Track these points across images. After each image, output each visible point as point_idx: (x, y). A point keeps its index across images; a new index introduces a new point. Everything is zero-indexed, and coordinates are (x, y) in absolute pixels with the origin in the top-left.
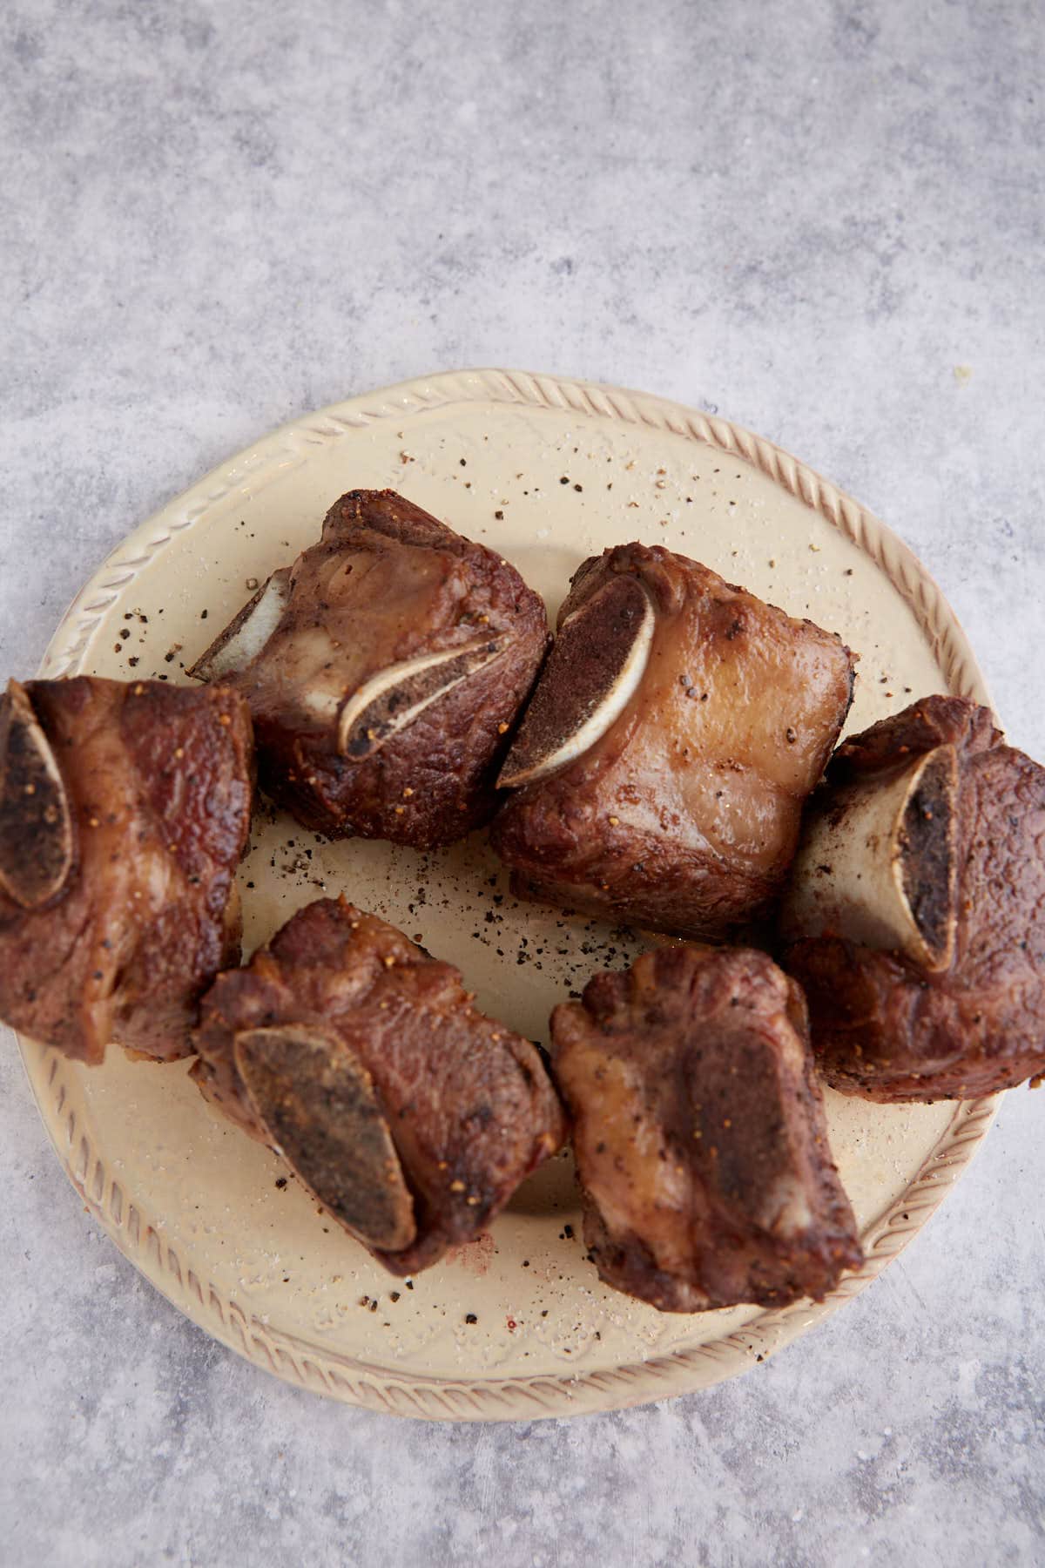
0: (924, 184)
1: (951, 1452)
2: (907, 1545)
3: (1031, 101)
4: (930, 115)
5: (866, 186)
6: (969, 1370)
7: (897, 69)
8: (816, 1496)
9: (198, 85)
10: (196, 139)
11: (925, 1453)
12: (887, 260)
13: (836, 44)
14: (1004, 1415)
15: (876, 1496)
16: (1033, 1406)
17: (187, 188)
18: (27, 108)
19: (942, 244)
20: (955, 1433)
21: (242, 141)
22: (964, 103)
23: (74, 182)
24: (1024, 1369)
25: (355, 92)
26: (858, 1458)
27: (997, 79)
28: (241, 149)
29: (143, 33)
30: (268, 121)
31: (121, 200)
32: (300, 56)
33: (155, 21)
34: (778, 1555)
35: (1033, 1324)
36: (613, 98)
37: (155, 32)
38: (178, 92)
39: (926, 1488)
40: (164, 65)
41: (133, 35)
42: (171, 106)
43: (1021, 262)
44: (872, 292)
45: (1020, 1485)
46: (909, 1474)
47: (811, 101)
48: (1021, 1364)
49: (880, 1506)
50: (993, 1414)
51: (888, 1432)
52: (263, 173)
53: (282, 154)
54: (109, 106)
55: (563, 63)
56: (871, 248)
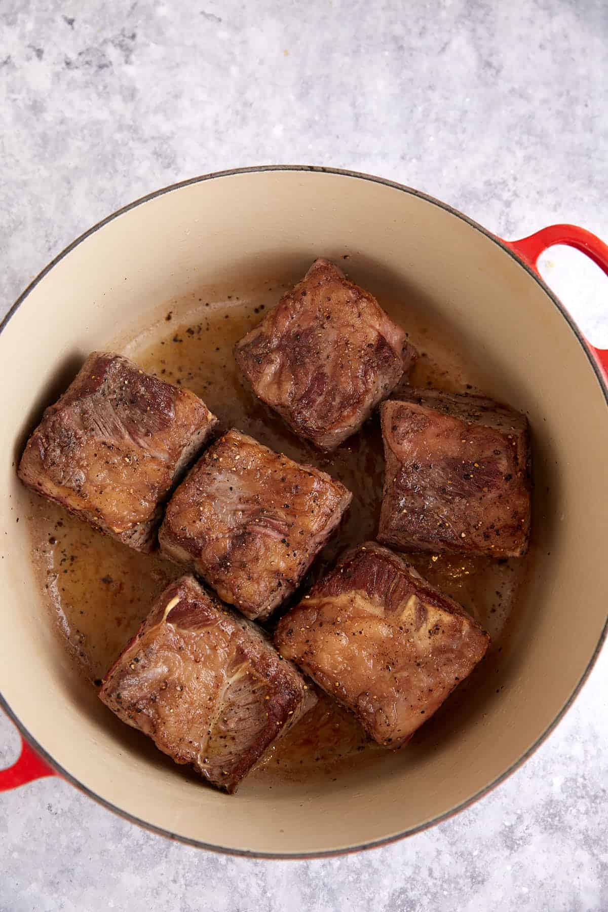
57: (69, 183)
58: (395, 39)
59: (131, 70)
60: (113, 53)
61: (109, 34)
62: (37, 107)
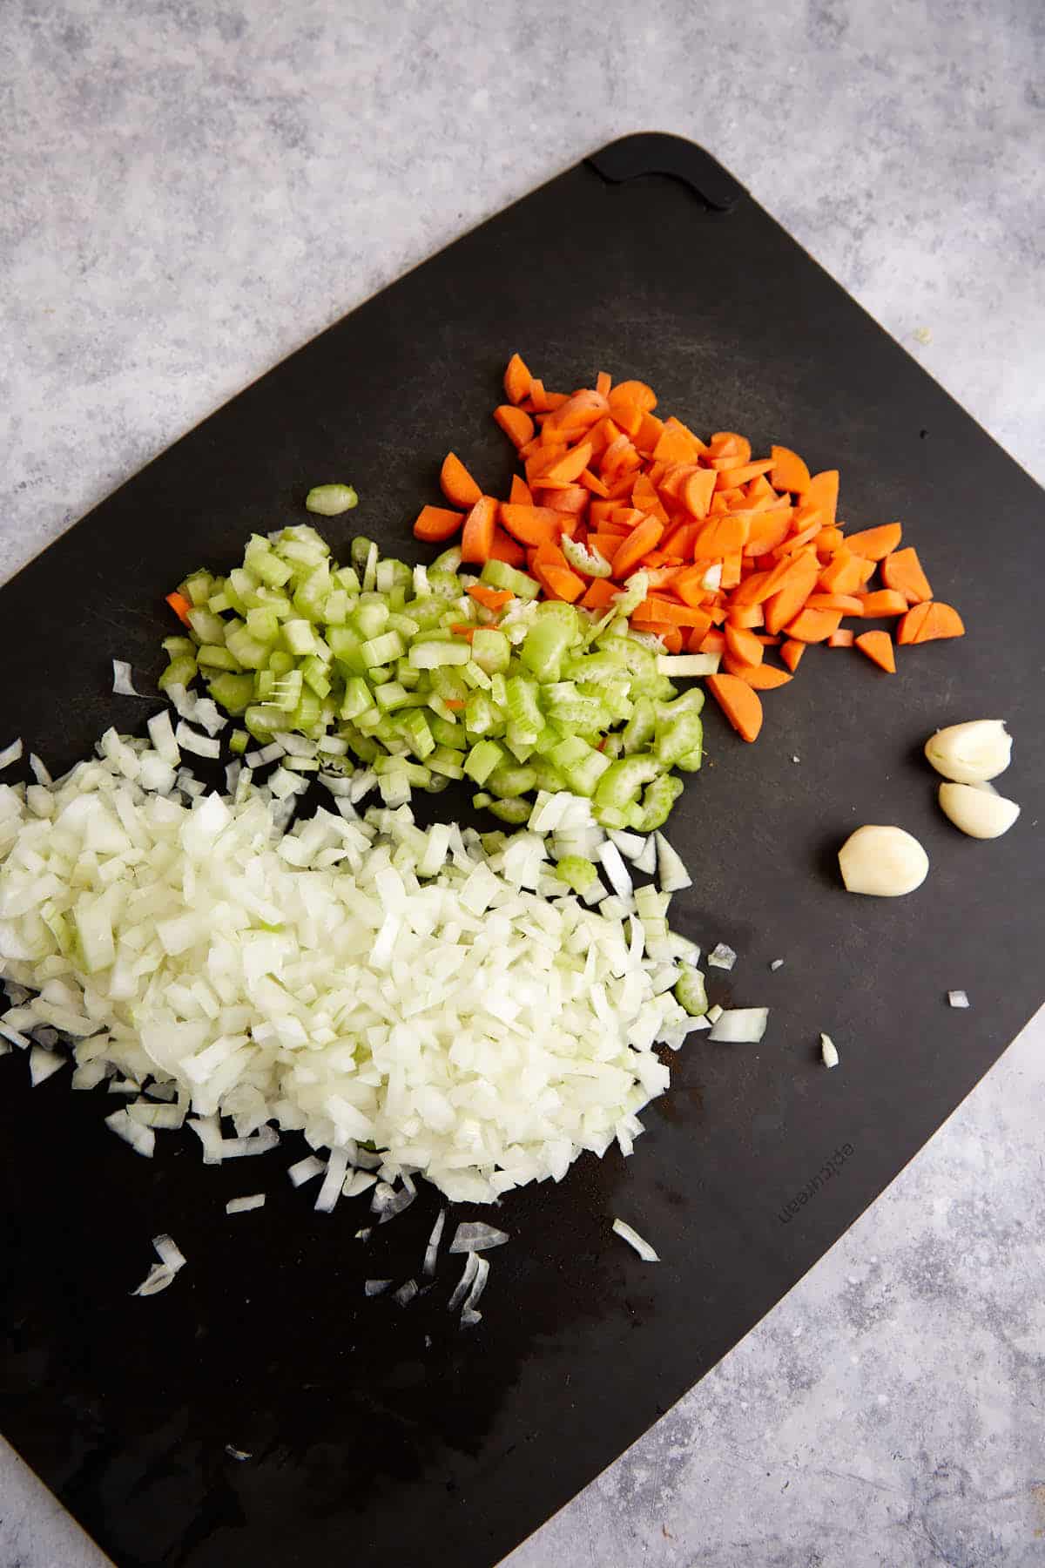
0: (889, 166)
1: (928, 1276)
2: (890, 1353)
3: (982, 90)
4: (895, 102)
5: (839, 167)
6: (941, 1206)
7: (864, 60)
8: (812, 1315)
9: (233, 73)
10: (234, 122)
11: (905, 1276)
12: (858, 234)
13: (811, 35)
14: (972, 1243)
15: (864, 1313)
16: (996, 1234)
17: (226, 167)
18: (76, 92)
19: (908, 218)
20: (931, 1260)
21: (275, 124)
22: (924, 91)
23: (122, 160)
24: (987, 1202)
25: (377, 80)
26: (848, 1282)
27: (954, 66)
28: (275, 131)
29: (181, 24)
30: (300, 107)
31: (166, 177)
32: (326, 46)
33: (192, 13)
34: (781, 1365)
35: (992, 1164)
36: (611, 85)
37: (192, 23)
38: (215, 79)
39: (906, 1307)
40: (202, 54)
41: (171, 26)
42: (209, 92)
43: (976, 236)
44: (845, 265)
45: (986, 1301)
46: (893, 1294)
47: (790, 87)
48: (984, 1198)
49: (868, 1322)
50: (963, 1243)
51: (874, 1260)
52: (296, 155)
53: (313, 136)
54: (151, 92)
55: (566, 52)
56: (844, 224)
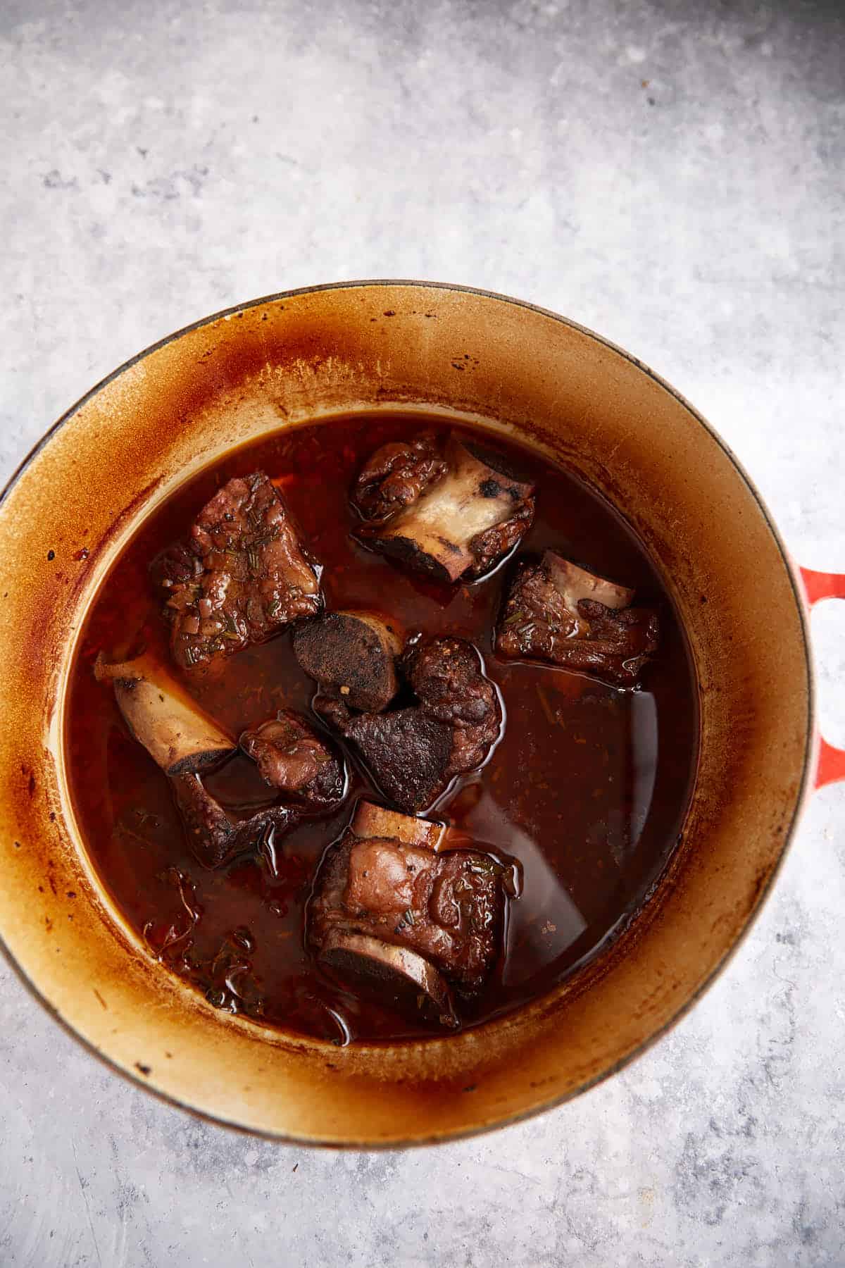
57: (120, 306)
58: (472, 193)
59: (198, 203)
60: (182, 186)
61: (181, 167)
62: (97, 230)
